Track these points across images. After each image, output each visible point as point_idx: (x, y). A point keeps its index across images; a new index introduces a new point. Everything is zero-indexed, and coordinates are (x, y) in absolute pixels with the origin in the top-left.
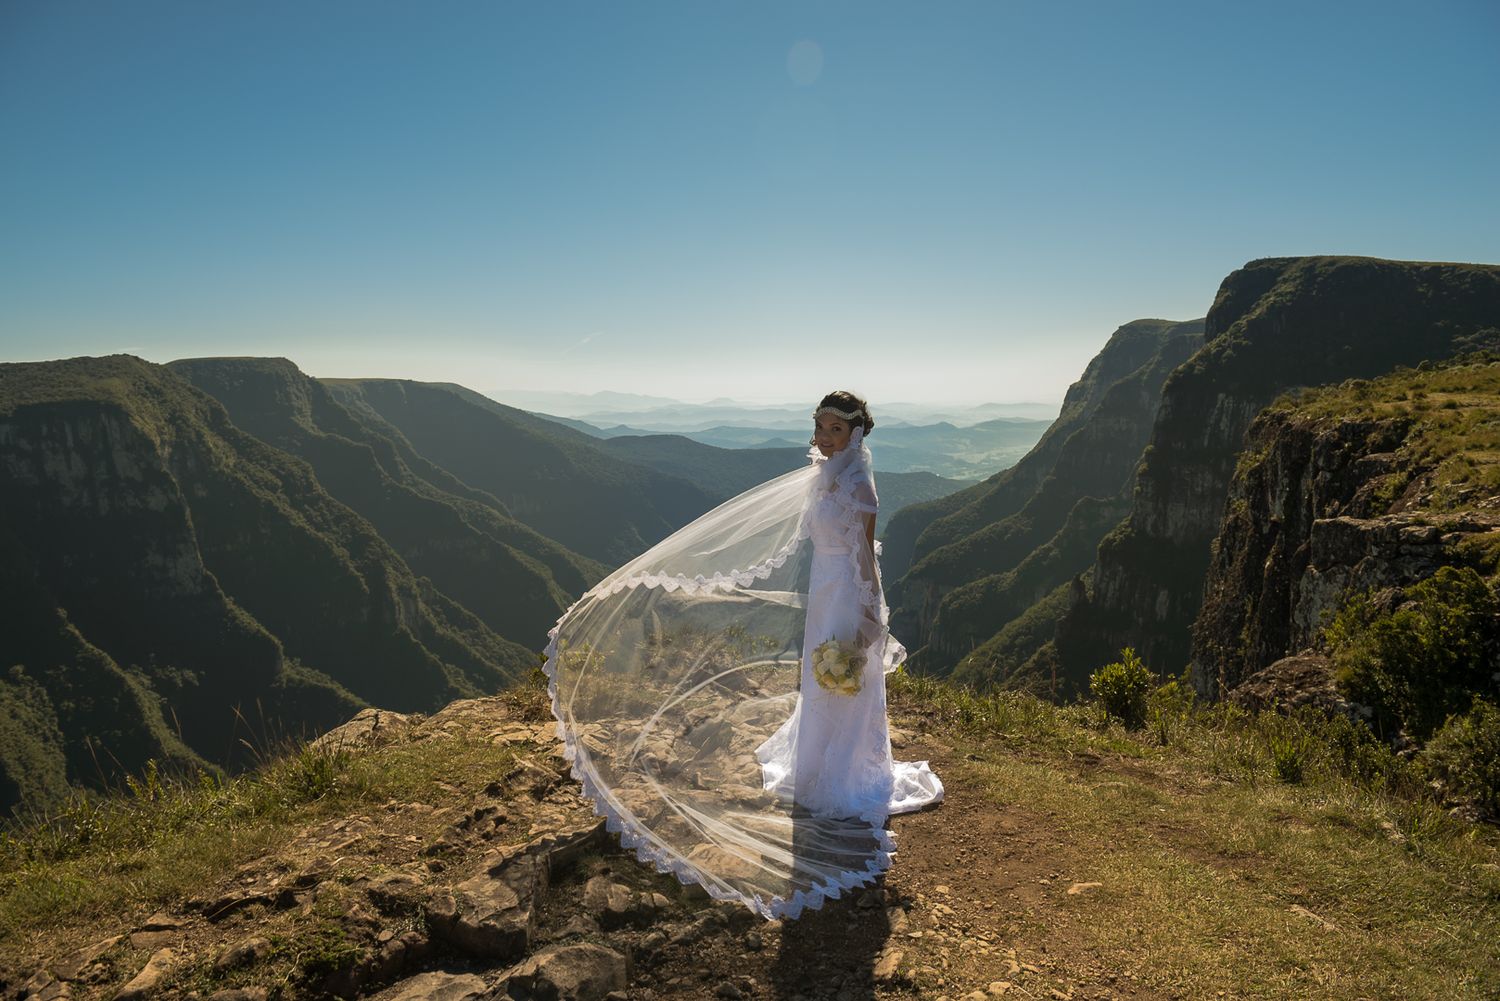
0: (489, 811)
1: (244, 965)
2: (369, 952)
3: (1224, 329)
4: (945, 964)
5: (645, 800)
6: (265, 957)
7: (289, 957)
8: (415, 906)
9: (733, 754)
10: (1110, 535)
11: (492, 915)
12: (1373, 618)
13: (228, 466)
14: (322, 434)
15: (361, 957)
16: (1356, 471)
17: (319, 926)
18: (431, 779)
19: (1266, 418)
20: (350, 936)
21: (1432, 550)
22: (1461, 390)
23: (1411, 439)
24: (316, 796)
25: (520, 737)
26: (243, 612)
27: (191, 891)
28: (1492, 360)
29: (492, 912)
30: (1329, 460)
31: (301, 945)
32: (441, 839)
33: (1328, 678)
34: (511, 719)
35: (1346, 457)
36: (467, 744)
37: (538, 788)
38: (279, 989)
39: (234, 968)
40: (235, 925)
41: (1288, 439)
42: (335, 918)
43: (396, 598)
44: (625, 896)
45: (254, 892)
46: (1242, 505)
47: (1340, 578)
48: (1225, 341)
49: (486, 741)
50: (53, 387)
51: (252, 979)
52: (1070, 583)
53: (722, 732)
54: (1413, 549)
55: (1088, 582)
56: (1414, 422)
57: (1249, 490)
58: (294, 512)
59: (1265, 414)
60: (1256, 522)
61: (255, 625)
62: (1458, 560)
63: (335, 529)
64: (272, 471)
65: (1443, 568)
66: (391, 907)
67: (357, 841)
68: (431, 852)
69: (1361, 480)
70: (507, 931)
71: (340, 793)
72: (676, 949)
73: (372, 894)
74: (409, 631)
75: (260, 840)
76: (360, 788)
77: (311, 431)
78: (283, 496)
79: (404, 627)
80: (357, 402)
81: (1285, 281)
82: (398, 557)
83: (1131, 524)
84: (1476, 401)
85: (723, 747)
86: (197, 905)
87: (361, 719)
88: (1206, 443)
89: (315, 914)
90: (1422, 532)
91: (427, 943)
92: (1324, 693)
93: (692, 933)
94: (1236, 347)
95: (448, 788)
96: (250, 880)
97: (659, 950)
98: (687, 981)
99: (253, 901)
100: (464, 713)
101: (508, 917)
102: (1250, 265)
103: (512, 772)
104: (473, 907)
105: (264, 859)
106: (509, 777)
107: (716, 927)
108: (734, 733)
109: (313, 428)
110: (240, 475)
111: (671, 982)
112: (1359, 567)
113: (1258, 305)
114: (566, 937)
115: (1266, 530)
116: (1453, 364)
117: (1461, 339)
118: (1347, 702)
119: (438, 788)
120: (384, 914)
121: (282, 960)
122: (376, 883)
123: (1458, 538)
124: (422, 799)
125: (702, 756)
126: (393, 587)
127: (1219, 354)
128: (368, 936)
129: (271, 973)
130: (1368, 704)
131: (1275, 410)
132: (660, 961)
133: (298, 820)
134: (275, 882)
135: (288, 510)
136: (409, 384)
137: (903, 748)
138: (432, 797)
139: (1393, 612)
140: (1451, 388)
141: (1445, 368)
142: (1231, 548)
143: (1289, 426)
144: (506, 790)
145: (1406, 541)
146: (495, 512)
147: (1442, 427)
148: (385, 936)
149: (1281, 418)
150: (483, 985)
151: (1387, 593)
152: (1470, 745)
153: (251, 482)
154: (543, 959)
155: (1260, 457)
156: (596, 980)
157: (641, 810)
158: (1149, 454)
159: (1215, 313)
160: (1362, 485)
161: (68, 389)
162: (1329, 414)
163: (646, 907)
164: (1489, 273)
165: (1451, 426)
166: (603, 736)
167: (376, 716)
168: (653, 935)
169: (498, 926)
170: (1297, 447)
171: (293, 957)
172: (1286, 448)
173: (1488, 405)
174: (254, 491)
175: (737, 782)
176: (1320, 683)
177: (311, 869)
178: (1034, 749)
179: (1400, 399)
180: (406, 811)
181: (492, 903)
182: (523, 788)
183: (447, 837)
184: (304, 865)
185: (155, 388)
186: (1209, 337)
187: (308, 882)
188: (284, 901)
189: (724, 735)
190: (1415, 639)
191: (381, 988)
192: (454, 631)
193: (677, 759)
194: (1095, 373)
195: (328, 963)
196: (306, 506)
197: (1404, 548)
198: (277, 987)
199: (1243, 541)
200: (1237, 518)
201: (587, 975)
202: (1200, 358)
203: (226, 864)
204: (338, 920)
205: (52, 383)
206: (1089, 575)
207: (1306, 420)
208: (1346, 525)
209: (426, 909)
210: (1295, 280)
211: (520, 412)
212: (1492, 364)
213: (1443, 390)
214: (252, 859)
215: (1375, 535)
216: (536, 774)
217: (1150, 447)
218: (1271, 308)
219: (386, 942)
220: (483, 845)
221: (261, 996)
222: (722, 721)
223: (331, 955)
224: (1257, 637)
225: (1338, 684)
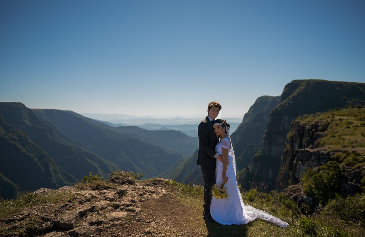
0: (68, 205)
1: (14, 228)
2: (40, 228)
3: (285, 98)
4: (159, 230)
5: (103, 204)
6: (19, 227)
7: (24, 227)
8: (51, 220)
9: (127, 197)
10: (256, 155)
11: (67, 221)
12: (313, 175)
13: (2, 134)
14: (31, 125)
15: (39, 228)
16: (315, 137)
17: (30, 222)
18: (56, 200)
19: (294, 123)
20: (36, 224)
21: (327, 157)
22: (344, 115)
23: (329, 128)
24: (30, 202)
25: (78, 193)
26: (5, 177)
27: (2, 218)
28: (354, 108)
29: (66, 221)
30: (309, 134)
31: (26, 225)
32: (57, 209)
33: (301, 190)
34: (76, 190)
35: (313, 133)
36: (65, 193)
37: (80, 202)
38: (22, 233)
39: (12, 229)
40: (12, 224)
41: (299, 128)
42: (33, 221)
43: (52, 173)
44: (96, 219)
45: (16, 218)
46: (288, 146)
47: (306, 164)
48: (286, 102)
49: (69, 193)
51: (16, 231)
52: (245, 168)
53: (125, 192)
54: (323, 157)
55: (250, 168)
56: (330, 124)
57: (290, 142)
58: (22, 148)
59: (294, 121)
60: (292, 151)
61: (9, 181)
62: (333, 159)
63: (34, 152)
64: (16, 136)
65: (329, 161)
66: (45, 220)
67: (39, 210)
68: (55, 212)
69: (316, 139)
70: (69, 224)
71: (35, 201)
72: (105, 229)
73: (41, 217)
74: (56, 183)
75: (18, 209)
76: (40, 201)
77: (28, 124)
78: (19, 143)
79: (54, 181)
80: (42, 116)
81: (302, 86)
82: (53, 161)
83: (262, 152)
84: (347, 118)
85: (125, 195)
86: (4, 221)
87: (40, 190)
88: (281, 129)
89: (29, 220)
90: (325, 152)
91: (52, 227)
92: (301, 194)
93: (109, 226)
94: (289, 103)
95: (60, 201)
96: (15, 216)
97: (101, 229)
98: (106, 234)
99: (16, 220)
100: (65, 188)
101: (70, 222)
102: (292, 81)
103: (74, 198)
104: (63, 220)
105: (18, 213)
106: (73, 199)
107: (114, 225)
108: (127, 192)
109: (29, 123)
110: (6, 137)
111: (103, 234)
112: (310, 162)
113: (295, 92)
114: (82, 225)
115: (294, 153)
116: (344, 108)
117: (348, 102)
118: (306, 197)
119: (57, 201)
120: (44, 221)
121: (22, 228)
122: (42, 216)
123: (334, 154)
124: (53, 203)
125: (120, 197)
126: (51, 169)
127: (284, 105)
128: (40, 224)
129: (20, 230)
130: (311, 197)
131: (297, 120)
132: (101, 231)
133: (25, 206)
134: (21, 217)
135: (20, 147)
136: (58, 111)
137: (166, 195)
138: (56, 203)
139: (318, 173)
140: (341, 115)
141: (342, 110)
142: (286, 158)
143: (299, 125)
144: (72, 201)
145: (321, 155)
146: (82, 148)
147: (337, 125)
148: (44, 225)
149: (298, 123)
150: (64, 233)
151: (317, 168)
152: (334, 207)
153: (9, 139)
154: (76, 229)
155: (293, 133)
156: (87, 233)
157: (102, 205)
158: (266, 132)
159: (283, 94)
160: (316, 140)
162: (309, 122)
163: (99, 221)
164: (355, 84)
165: (339, 125)
166: (97, 193)
167: (44, 189)
168: (101, 226)
169: (68, 223)
170: (301, 131)
171: (25, 227)
172: (298, 131)
173: (350, 119)
174: (10, 141)
175: (126, 201)
176: (300, 192)
177: (29, 213)
178: (196, 196)
179: (328, 118)
180: (50, 206)
181: (67, 219)
182: (76, 201)
183: (58, 209)
184: (26, 213)
186: (282, 101)
187: (28, 216)
188: (23, 219)
189: (125, 193)
190: (323, 180)
191: (43, 234)
192: (69, 183)
193: (113, 197)
194: (252, 110)
195: (32, 229)
196: (26, 146)
197: (321, 156)
198: (21, 232)
199: (289, 156)
200: (287, 150)
201: (85, 232)
202: (279, 106)
203: (10, 214)
204: (34, 221)
206: (250, 166)
207: (303, 124)
208: (307, 151)
209: (53, 220)
210: (304, 86)
211: (90, 119)
212: (353, 109)
213: (339, 116)
214: (15, 213)
215: (314, 153)
216: (80, 199)
217: (266, 130)
218: (298, 93)
219: (44, 226)
220: (66, 211)
221: (18, 234)
222: (125, 190)
223: (32, 227)
224: (292, 182)
225: (304, 192)
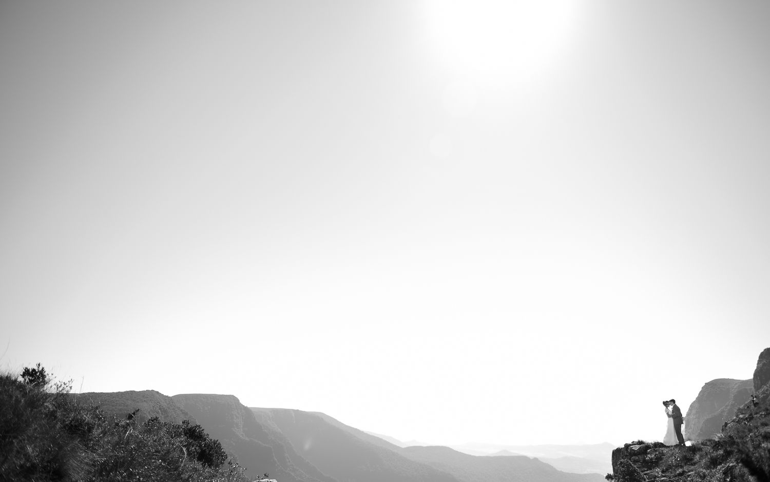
3: (764, 382)
14: (247, 439)
50: (113, 406)
77: (241, 437)
80: (269, 421)
136: (297, 412)
159: (757, 375)
161: (120, 407)
185: (164, 409)
186: (757, 389)
205: (113, 404)
